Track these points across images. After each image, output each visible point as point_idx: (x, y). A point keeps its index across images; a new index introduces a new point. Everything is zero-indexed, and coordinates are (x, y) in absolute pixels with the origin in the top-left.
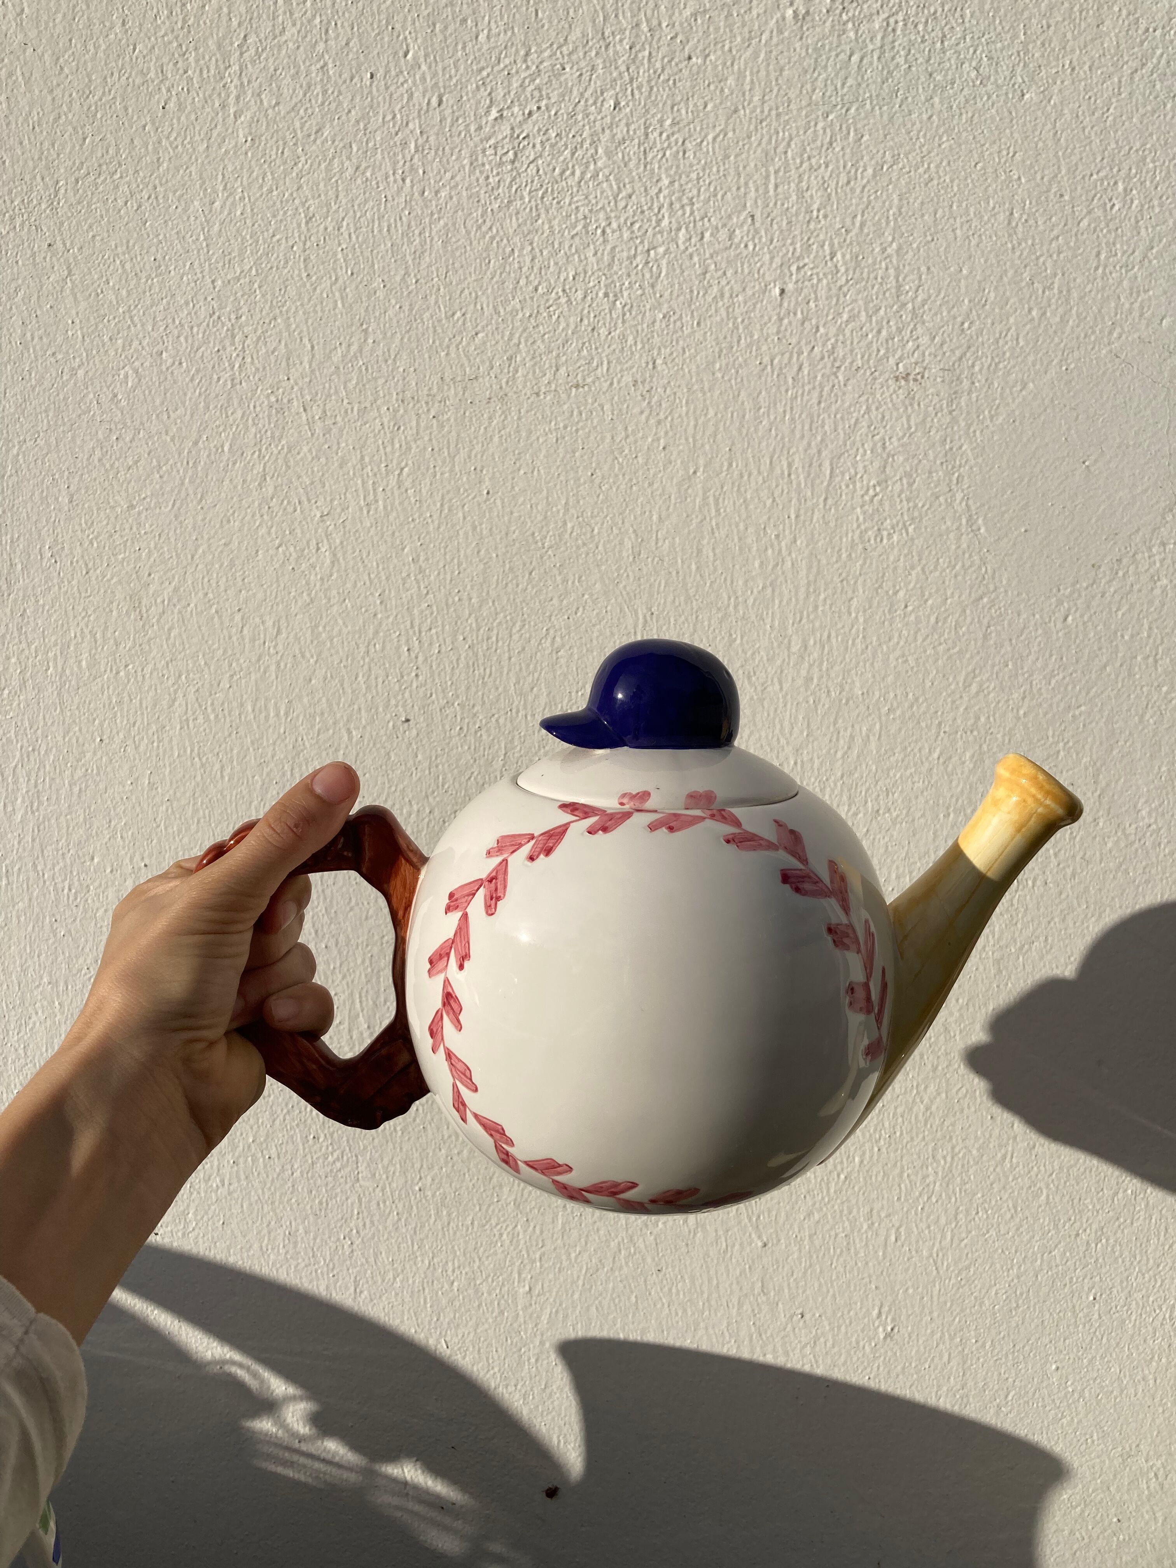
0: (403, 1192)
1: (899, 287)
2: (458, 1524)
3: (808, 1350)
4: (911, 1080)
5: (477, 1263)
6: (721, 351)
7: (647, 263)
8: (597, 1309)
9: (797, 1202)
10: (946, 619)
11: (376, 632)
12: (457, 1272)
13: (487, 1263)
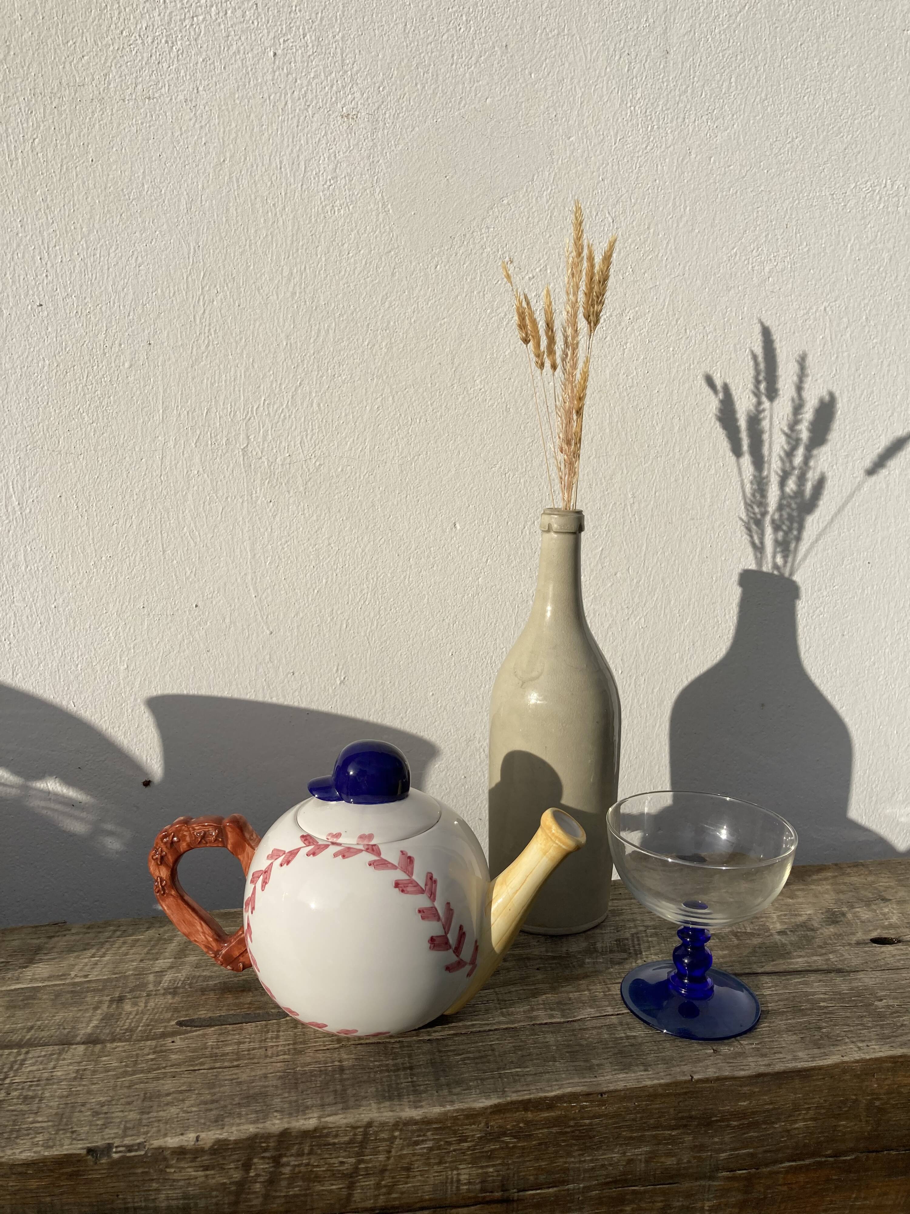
0: (44, 609)
1: (343, 61)
2: (84, 815)
3: (297, 693)
4: (354, 535)
5: (93, 652)
6: (238, 87)
7: (192, 25)
8: (170, 676)
9: (289, 607)
10: (371, 263)
11: (18, 246)
12: (80, 658)
13: (99, 652)
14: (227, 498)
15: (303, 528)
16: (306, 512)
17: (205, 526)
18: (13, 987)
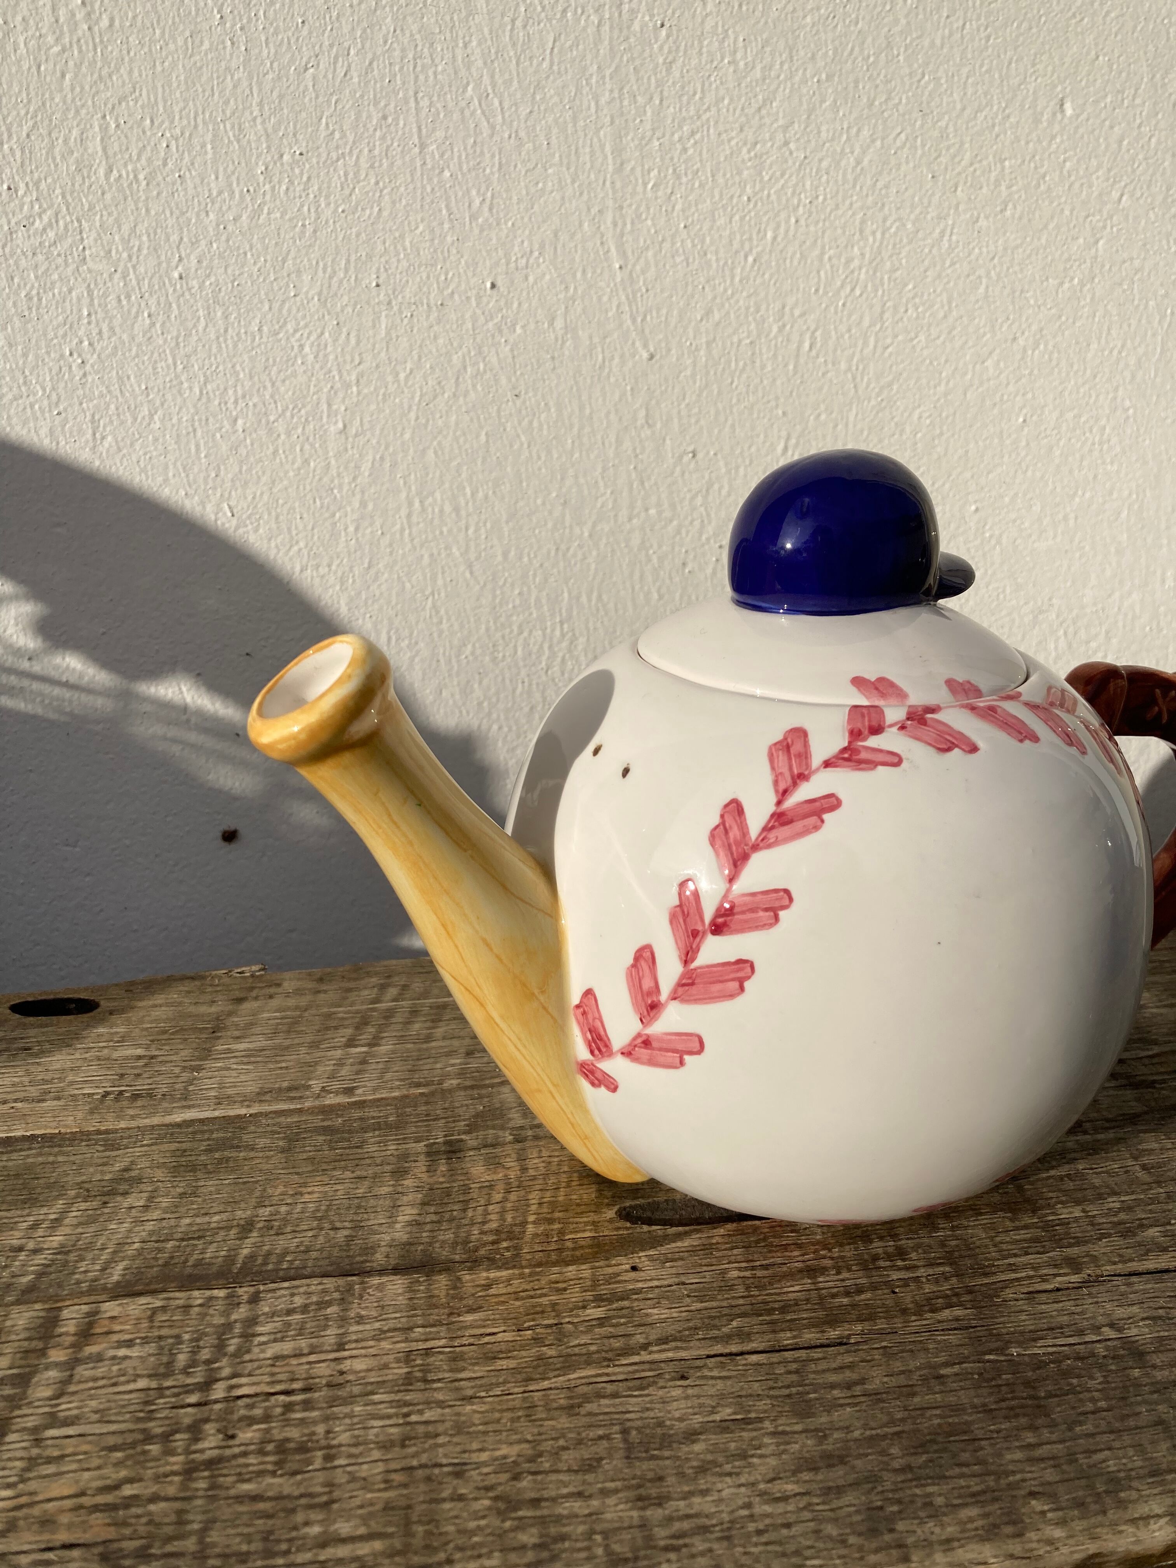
0: (155, 280)
4: (842, 120)
5: (270, 389)
8: (436, 453)
9: (693, 296)
12: (242, 404)
13: (282, 389)
14: (564, 11)
15: (731, 100)
16: (739, 55)
17: (515, 82)
18: (178, 1117)
